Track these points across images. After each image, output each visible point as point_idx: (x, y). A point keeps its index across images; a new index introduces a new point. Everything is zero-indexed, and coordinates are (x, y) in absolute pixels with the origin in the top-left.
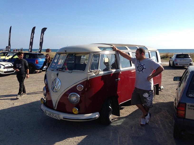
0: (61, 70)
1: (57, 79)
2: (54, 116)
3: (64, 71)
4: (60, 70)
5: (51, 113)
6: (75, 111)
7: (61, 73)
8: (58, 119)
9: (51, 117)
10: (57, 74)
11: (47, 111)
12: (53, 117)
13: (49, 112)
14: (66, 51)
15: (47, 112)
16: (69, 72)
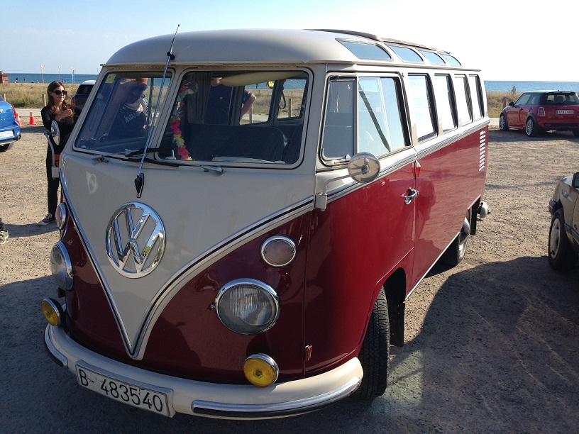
0: (159, 159)
1: (137, 205)
2: (135, 398)
3: (177, 165)
4: (150, 156)
5: (118, 384)
6: (258, 373)
7: (156, 177)
8: (164, 413)
9: (120, 399)
10: (139, 183)
11: (94, 369)
12: (130, 403)
13: (102, 379)
14: (172, 57)
15: (90, 375)
16: (206, 171)
